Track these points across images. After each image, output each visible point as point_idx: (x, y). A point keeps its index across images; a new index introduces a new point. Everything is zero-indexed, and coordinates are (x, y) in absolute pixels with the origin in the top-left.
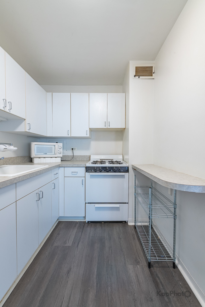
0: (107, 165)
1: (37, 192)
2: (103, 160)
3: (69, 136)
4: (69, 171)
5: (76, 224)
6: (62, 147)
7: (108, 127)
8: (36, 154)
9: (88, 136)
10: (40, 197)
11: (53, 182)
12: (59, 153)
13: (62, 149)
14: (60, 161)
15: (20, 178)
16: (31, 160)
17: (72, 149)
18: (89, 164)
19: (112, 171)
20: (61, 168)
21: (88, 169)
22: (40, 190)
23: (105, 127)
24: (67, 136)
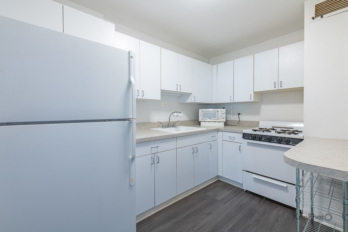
0: (273, 133)
1: (193, 146)
2: (276, 127)
3: (232, 102)
4: (227, 135)
5: (233, 188)
6: (225, 112)
7: (280, 88)
8: (203, 118)
9: (252, 100)
10: (195, 151)
11: (210, 143)
12: (222, 118)
13: (225, 114)
14: (223, 125)
15: (179, 135)
16: (199, 124)
17: (239, 114)
18: (249, 131)
19: (275, 141)
20: (219, 132)
21: (245, 136)
22: (195, 146)
23: (274, 89)
24: (230, 102)
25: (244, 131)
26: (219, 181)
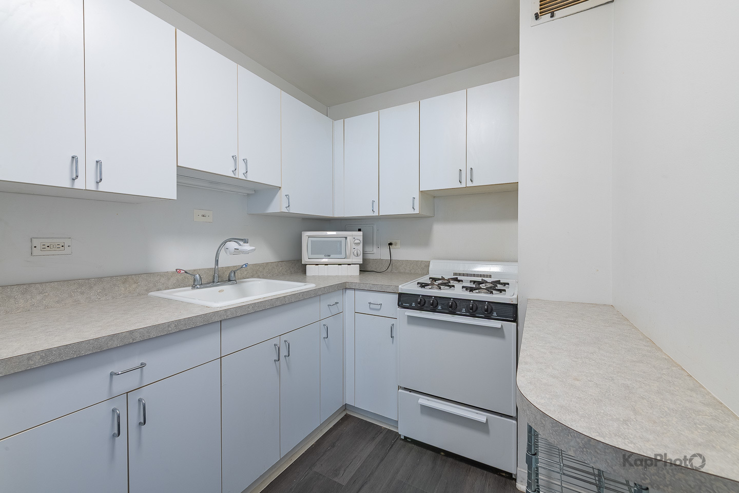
0: (457, 292)
1: (276, 341)
3: (376, 214)
4: (364, 299)
5: (376, 434)
6: (362, 240)
7: (469, 184)
8: (311, 256)
9: (417, 211)
10: (282, 353)
11: (324, 322)
12: (356, 254)
13: (361, 244)
14: (358, 273)
15: (229, 313)
17: (390, 244)
18: (411, 287)
19: (464, 310)
20: (348, 291)
21: (405, 301)
22: (284, 338)
23: (459, 186)
24: (371, 214)
25: (400, 286)
26: (347, 417)
